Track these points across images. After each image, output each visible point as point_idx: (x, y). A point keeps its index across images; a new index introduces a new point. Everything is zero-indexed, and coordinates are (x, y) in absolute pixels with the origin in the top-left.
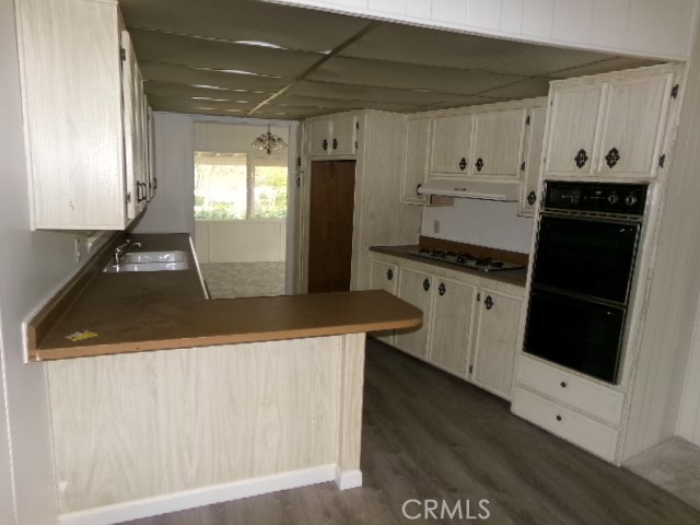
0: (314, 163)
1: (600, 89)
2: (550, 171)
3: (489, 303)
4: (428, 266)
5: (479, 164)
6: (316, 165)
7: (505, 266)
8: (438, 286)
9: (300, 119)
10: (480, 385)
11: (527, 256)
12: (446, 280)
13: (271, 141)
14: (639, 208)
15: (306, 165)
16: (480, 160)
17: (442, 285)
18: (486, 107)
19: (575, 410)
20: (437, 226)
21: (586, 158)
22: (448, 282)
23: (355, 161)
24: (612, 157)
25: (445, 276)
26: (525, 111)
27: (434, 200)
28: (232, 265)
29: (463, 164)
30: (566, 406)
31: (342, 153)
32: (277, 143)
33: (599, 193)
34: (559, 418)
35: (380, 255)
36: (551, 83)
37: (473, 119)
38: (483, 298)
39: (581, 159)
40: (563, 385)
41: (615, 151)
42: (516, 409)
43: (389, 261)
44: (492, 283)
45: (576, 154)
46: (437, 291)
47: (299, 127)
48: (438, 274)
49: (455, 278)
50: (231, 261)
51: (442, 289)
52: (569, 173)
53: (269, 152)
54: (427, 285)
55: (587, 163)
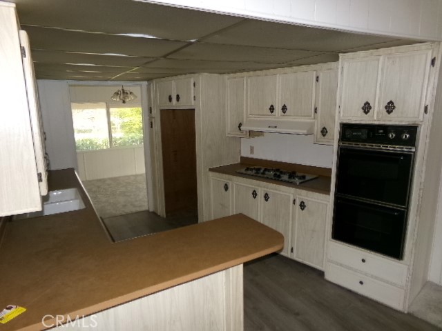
0: (162, 111)
1: (379, 60)
2: (343, 116)
3: (302, 206)
4: (255, 182)
5: (284, 109)
6: (164, 112)
7: (308, 177)
8: (263, 195)
9: (149, 80)
10: (300, 260)
11: (330, 170)
12: (268, 191)
13: (125, 95)
14: (412, 142)
15: (156, 113)
16: (285, 106)
17: (266, 194)
18: (287, 69)
19: (372, 276)
20: (252, 149)
21: (370, 108)
22: (270, 192)
23: (194, 110)
24: (390, 107)
25: (267, 188)
26: (315, 72)
27: (251, 134)
28: (103, 181)
29: (272, 109)
30: (366, 274)
31: (183, 105)
32: (129, 95)
33: (381, 131)
34: (361, 283)
35: (217, 174)
36: (340, 55)
37: (278, 78)
38: (298, 203)
39: (367, 108)
40: (363, 261)
41: (391, 102)
42: (328, 277)
43: (224, 178)
44: (304, 192)
45: (363, 105)
46: (263, 199)
47: (149, 86)
48: (262, 187)
49: (276, 190)
50: (101, 177)
51: (266, 197)
52: (358, 118)
53: (124, 102)
54: (255, 194)
55: (371, 111)
